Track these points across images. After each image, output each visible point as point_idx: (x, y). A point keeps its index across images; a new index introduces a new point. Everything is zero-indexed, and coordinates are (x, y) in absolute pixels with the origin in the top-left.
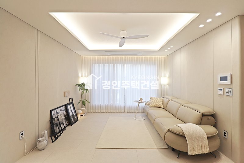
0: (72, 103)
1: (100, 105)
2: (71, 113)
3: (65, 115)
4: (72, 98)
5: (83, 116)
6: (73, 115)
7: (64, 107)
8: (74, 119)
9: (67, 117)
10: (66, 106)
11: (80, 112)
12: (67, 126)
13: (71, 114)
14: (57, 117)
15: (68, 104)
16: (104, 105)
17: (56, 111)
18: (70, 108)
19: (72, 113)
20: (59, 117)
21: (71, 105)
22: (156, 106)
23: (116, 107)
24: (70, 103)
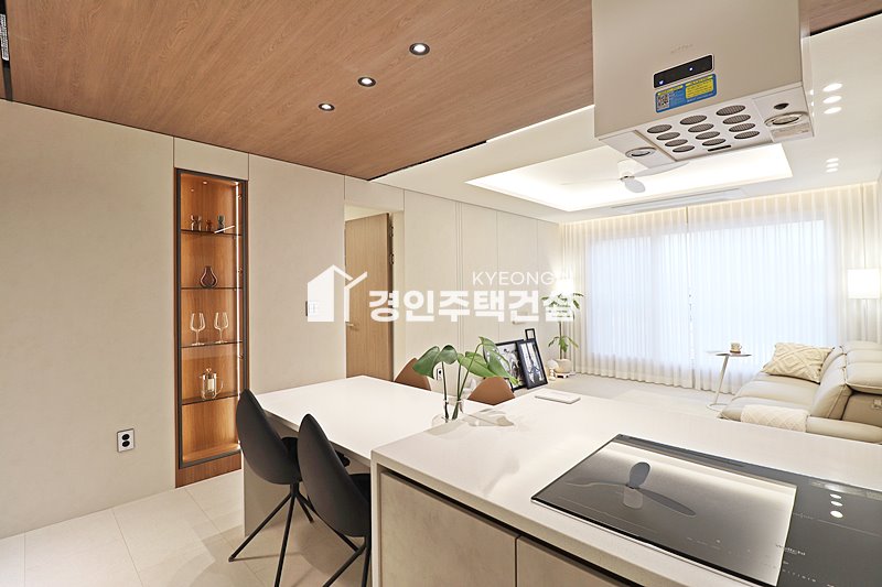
1: (614, 356)
3: (514, 364)
6: (534, 368)
7: (514, 345)
8: (536, 377)
9: (520, 370)
10: (517, 343)
11: (552, 365)
12: (520, 387)
13: (528, 364)
15: (522, 342)
18: (526, 349)
19: (532, 362)
21: (530, 345)
22: (788, 373)
24: (528, 341)
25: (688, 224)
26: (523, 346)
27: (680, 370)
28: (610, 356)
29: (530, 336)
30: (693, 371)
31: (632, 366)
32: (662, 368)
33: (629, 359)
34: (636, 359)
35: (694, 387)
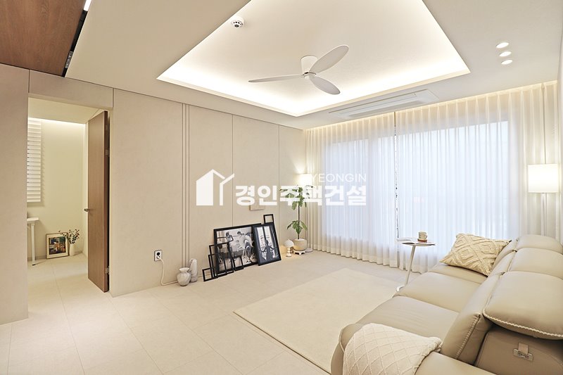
0: (272, 225)
2: (264, 243)
3: (248, 244)
4: (272, 215)
5: (298, 254)
6: (268, 248)
7: (250, 228)
8: (269, 254)
9: (254, 249)
10: (254, 227)
13: (262, 243)
14: (228, 243)
15: (259, 225)
16: (347, 239)
17: (227, 234)
18: (262, 231)
19: (267, 242)
20: (232, 244)
21: (267, 229)
23: (375, 248)
24: (266, 224)
25: (395, 128)
26: (260, 230)
27: (388, 251)
28: (338, 237)
29: (268, 220)
30: (398, 252)
31: (353, 246)
32: (375, 249)
33: (351, 239)
34: (356, 240)
35: (398, 266)
